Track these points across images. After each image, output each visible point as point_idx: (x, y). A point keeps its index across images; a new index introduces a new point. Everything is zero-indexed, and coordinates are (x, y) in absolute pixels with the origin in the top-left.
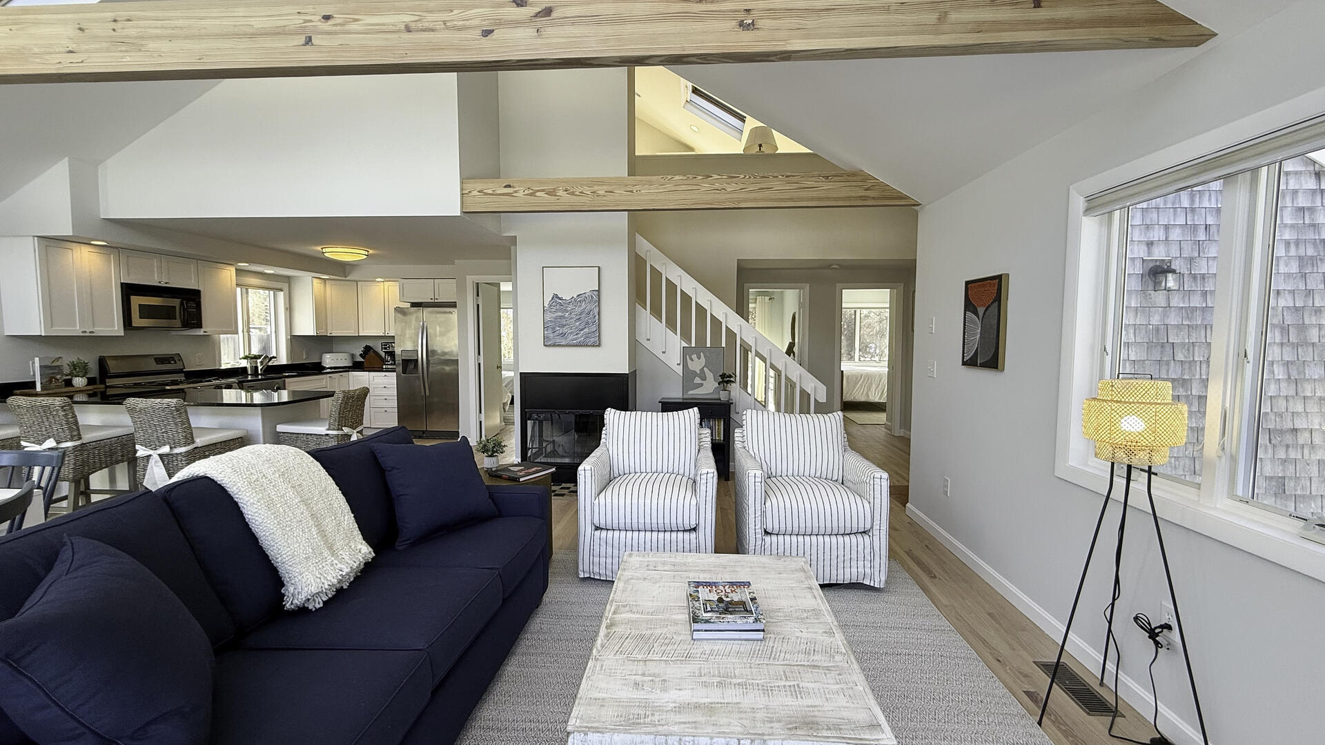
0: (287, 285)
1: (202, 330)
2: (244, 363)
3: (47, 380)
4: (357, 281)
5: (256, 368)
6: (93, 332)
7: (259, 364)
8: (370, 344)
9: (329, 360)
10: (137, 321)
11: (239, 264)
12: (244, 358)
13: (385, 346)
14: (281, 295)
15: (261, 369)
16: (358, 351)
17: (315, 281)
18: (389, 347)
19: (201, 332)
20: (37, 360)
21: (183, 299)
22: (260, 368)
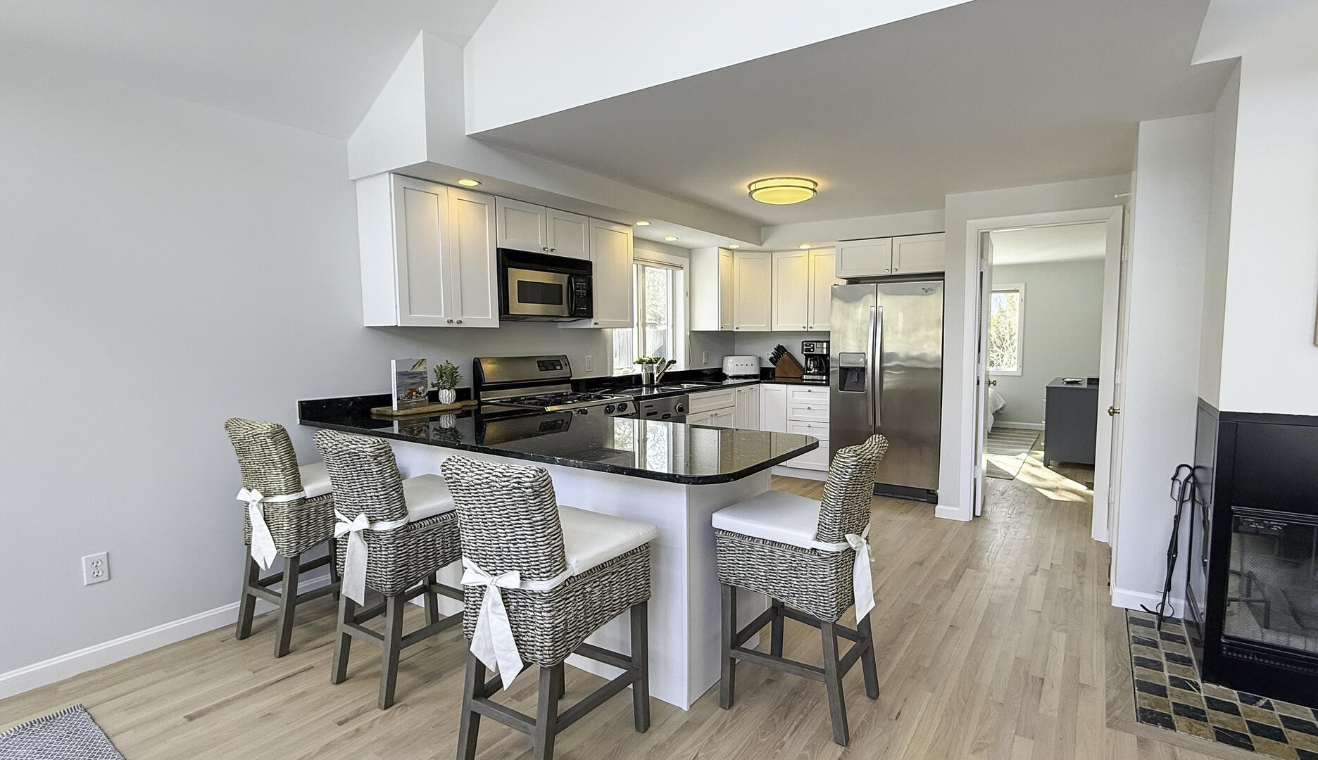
0: (688, 260)
1: (593, 321)
2: (638, 370)
3: (406, 393)
4: (772, 252)
5: (652, 375)
6: (461, 322)
7: (655, 371)
8: (783, 342)
9: (732, 366)
10: (516, 307)
11: (638, 224)
12: (639, 363)
13: (807, 347)
14: (681, 274)
15: (657, 378)
16: (767, 352)
17: (723, 252)
18: (813, 348)
19: (590, 324)
20: (393, 362)
21: (571, 275)
22: (656, 376)
